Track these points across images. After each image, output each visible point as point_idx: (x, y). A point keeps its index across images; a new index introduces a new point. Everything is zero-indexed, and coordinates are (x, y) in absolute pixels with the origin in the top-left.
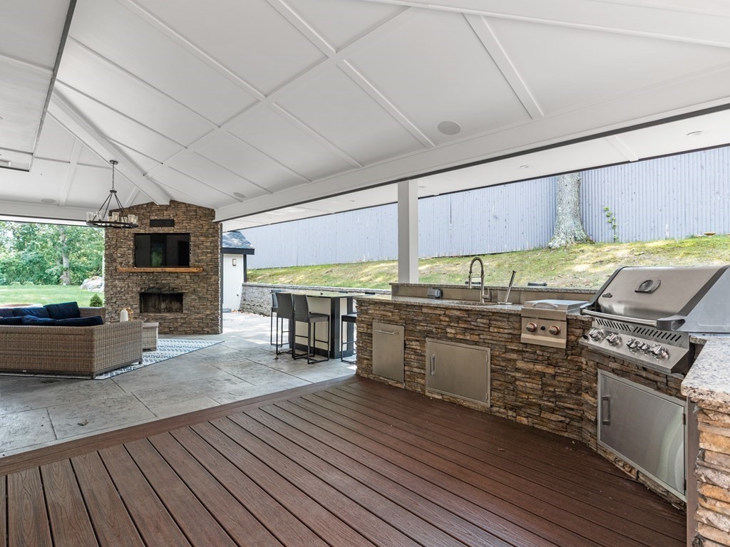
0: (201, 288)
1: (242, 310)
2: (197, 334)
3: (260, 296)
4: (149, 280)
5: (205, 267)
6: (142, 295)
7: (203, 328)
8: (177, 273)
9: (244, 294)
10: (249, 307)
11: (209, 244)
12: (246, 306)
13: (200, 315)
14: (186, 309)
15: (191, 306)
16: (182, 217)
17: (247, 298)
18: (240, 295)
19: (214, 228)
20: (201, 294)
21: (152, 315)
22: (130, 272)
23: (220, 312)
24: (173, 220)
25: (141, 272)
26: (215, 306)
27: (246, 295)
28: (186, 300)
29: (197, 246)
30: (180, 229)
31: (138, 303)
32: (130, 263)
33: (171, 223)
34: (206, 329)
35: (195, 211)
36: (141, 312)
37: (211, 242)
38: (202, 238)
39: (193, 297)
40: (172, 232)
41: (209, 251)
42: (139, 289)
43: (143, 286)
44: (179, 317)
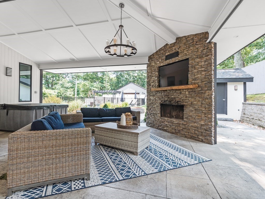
0: (197, 102)
1: (242, 121)
2: (193, 139)
3: (259, 112)
4: (165, 96)
5: (200, 84)
6: (162, 105)
7: (198, 136)
8: (180, 90)
9: (244, 109)
10: (248, 119)
11: (203, 63)
12: (245, 119)
13: (196, 124)
14: (186, 118)
15: (189, 116)
16: (183, 47)
17: (246, 113)
18: (241, 110)
19: (207, 48)
20: (196, 107)
21: (166, 119)
22: (156, 91)
23: (213, 124)
24: (178, 52)
25: (161, 91)
26: (209, 118)
27: (246, 111)
28: (186, 111)
29: (194, 67)
30: (182, 57)
31: (159, 110)
32: (156, 86)
33: (177, 54)
34: (200, 137)
35: (193, 39)
36: (161, 116)
37: (205, 61)
38: (198, 60)
39: (191, 108)
40: (177, 61)
41: (203, 69)
42: (160, 101)
43: (162, 99)
44: (181, 123)
